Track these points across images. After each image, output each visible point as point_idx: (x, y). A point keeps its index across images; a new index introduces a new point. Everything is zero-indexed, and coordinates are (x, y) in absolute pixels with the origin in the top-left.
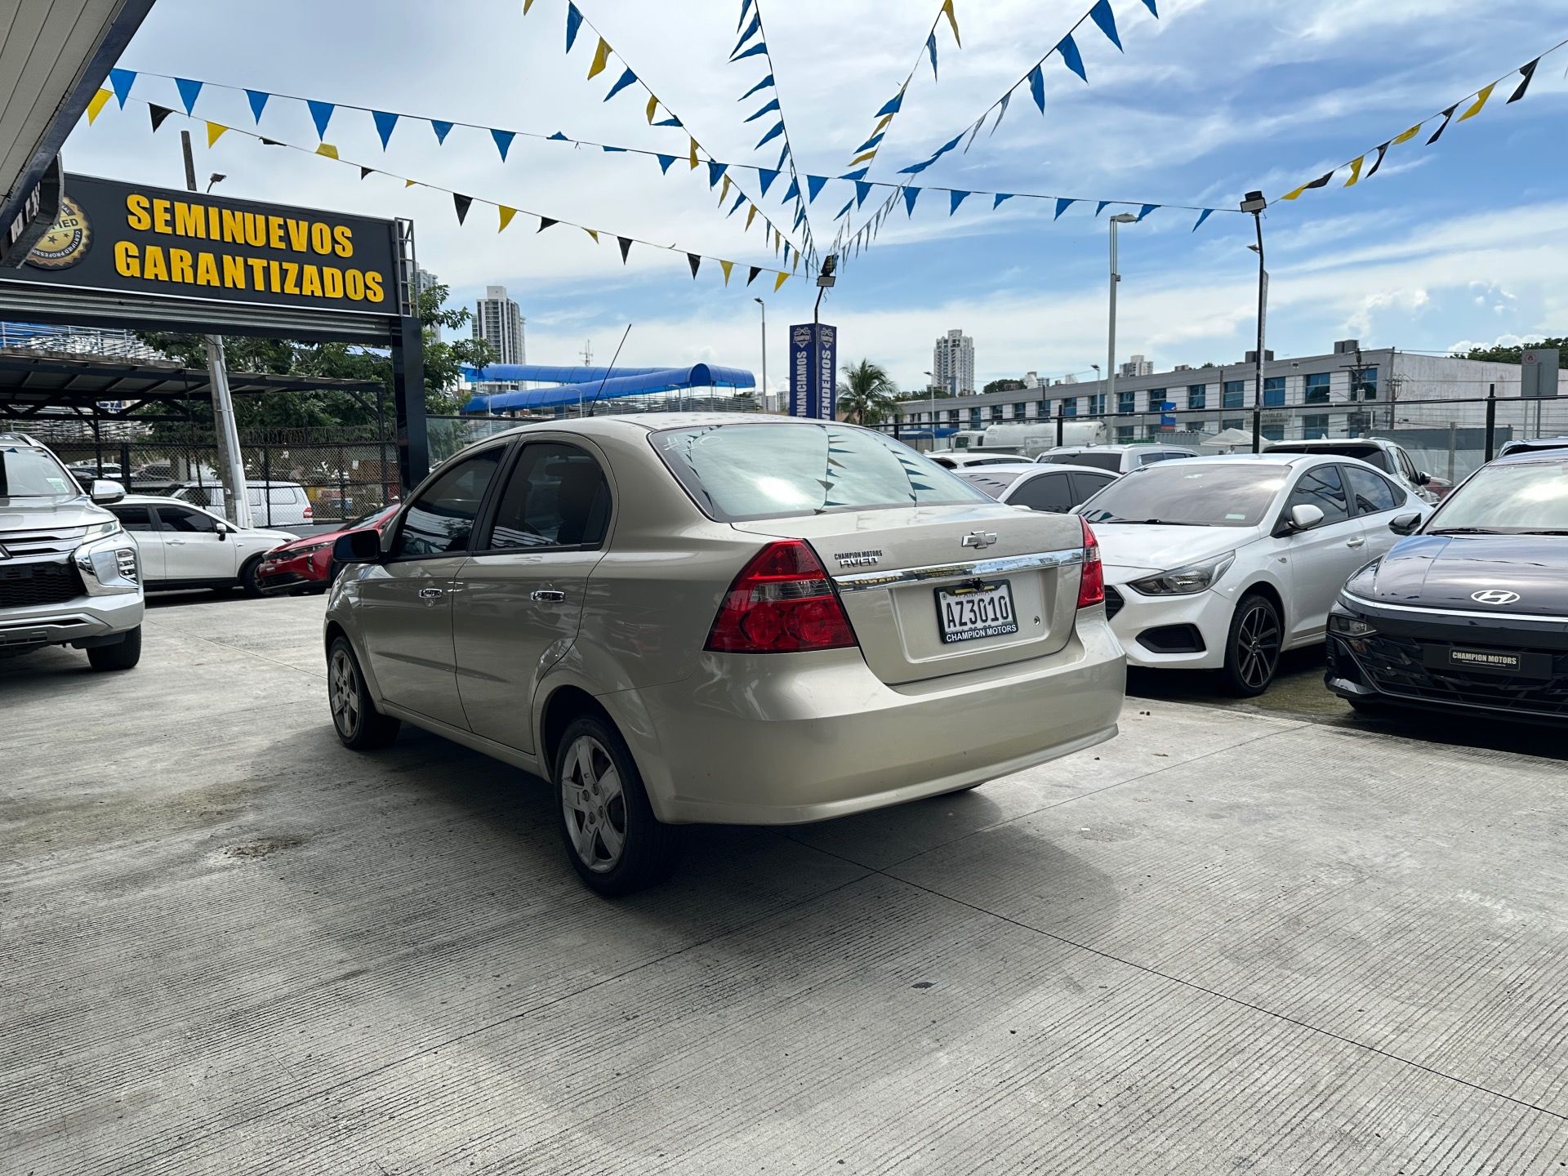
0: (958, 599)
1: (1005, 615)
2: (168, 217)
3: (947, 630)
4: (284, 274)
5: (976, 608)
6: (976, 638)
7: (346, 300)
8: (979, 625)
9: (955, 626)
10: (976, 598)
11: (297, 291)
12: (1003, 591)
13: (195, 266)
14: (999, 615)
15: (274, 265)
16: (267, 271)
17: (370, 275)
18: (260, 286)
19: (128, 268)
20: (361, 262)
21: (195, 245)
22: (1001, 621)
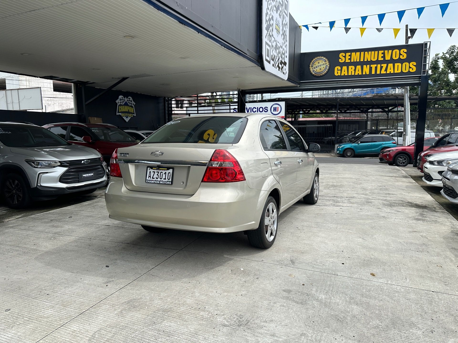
0: (154, 171)
1: (169, 178)
2: (349, 57)
3: (147, 179)
4: (381, 67)
5: (159, 174)
6: (156, 183)
7: (402, 73)
8: (159, 179)
9: (150, 178)
10: (160, 171)
11: (385, 72)
12: (171, 171)
13: (355, 70)
14: (167, 178)
15: (379, 66)
16: (376, 68)
17: (411, 63)
18: (373, 72)
19: (337, 73)
20: (408, 60)
21: (355, 64)
22: (167, 180)
